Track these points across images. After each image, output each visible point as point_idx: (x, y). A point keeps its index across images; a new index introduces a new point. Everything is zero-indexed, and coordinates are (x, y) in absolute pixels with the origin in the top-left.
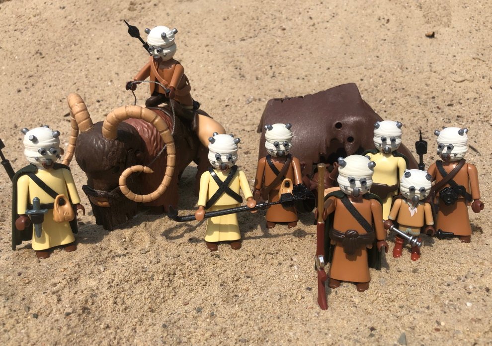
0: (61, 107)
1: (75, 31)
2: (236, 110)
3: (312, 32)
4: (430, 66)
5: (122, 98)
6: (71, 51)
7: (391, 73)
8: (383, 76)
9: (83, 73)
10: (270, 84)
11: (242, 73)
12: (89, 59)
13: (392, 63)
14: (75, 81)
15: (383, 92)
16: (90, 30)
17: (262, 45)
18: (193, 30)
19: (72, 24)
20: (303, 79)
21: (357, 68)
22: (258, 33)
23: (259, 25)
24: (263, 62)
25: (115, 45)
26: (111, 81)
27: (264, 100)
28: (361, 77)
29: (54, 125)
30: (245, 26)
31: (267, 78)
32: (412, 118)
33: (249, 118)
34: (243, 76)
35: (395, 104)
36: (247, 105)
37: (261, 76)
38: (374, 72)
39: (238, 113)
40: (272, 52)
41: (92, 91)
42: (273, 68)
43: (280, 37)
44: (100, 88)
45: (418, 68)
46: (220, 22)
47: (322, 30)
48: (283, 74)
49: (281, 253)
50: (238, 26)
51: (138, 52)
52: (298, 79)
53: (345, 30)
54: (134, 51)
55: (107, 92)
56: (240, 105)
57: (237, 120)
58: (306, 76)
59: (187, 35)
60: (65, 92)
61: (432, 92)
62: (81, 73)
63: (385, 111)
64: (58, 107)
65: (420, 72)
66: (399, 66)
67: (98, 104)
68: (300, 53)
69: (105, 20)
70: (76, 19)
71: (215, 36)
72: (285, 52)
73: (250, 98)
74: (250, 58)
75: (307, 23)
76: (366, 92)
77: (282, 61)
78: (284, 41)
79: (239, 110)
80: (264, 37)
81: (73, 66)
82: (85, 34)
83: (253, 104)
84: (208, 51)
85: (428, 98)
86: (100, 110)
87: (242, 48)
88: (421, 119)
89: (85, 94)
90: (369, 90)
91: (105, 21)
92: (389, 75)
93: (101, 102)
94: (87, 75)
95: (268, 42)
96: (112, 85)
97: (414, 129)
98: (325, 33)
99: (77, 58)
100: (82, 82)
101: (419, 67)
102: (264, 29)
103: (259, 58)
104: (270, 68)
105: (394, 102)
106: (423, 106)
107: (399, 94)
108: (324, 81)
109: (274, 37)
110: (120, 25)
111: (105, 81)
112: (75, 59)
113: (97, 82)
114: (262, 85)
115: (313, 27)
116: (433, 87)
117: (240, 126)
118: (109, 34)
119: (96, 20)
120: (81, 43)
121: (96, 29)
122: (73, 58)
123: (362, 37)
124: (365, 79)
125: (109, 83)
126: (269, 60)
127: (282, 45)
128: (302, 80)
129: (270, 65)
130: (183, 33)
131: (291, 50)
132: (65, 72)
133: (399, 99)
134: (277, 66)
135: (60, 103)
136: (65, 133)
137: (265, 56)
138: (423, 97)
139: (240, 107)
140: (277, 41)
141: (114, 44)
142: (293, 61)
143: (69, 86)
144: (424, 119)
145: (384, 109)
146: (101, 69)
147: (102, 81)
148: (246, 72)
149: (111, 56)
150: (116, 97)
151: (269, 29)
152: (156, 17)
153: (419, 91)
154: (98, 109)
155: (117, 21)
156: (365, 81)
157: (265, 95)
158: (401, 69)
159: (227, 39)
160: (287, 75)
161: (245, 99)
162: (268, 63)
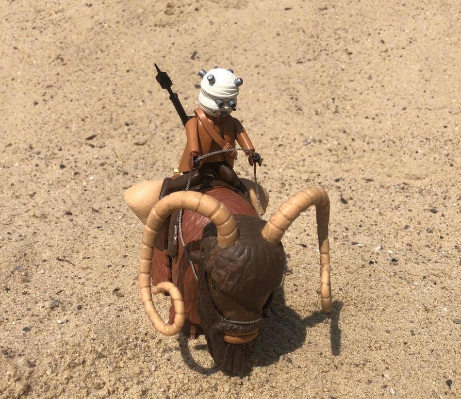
0: (84, 128)
1: (102, 35)
2: (291, 152)
3: (385, 59)
5: (155, 124)
6: (97, 59)
9: (110, 88)
10: (333, 122)
11: (298, 105)
12: (117, 71)
14: (101, 96)
16: (120, 35)
17: (324, 72)
18: (241, 45)
19: (100, 26)
21: (440, 111)
22: (318, 55)
23: (320, 45)
24: (324, 92)
25: (148, 56)
26: (143, 101)
27: (326, 142)
28: (445, 123)
29: (75, 150)
30: (302, 45)
31: (329, 114)
33: (307, 163)
34: (300, 109)
36: (305, 147)
37: (321, 111)
39: (293, 156)
40: (335, 81)
41: (120, 111)
42: (335, 101)
43: (345, 62)
44: (130, 109)
46: (274, 38)
47: (396, 58)
48: (348, 110)
49: (368, 364)
50: (294, 44)
51: (174, 68)
52: (367, 118)
53: (425, 60)
54: (170, 66)
55: (137, 115)
56: (296, 146)
57: (293, 164)
58: (377, 116)
59: (233, 50)
60: (88, 109)
62: (108, 87)
64: (80, 127)
67: (126, 128)
68: (370, 85)
69: (136, 24)
70: (104, 20)
71: (266, 55)
72: (351, 83)
73: (309, 138)
74: (308, 86)
75: (378, 48)
76: (450, 143)
77: (347, 93)
78: (350, 68)
79: (295, 152)
80: (326, 61)
81: (98, 78)
82: (114, 40)
83: (312, 146)
84: (258, 74)
86: (129, 136)
87: (298, 73)
89: (111, 114)
90: (454, 141)
91: (138, 25)
93: (130, 125)
94: (114, 90)
95: (330, 68)
96: (144, 105)
98: (401, 63)
99: (103, 69)
100: (108, 99)
102: (325, 50)
103: (319, 87)
104: (332, 101)
108: (399, 124)
109: (338, 62)
110: (155, 31)
111: (136, 100)
112: (101, 70)
113: (126, 100)
115: (385, 54)
118: (141, 41)
119: (127, 23)
120: (109, 50)
121: (126, 34)
122: (99, 67)
123: (445, 71)
124: (449, 125)
125: (141, 104)
126: (331, 90)
127: (348, 72)
128: (371, 120)
130: (228, 48)
131: (358, 80)
132: (90, 84)
134: (341, 99)
135: (83, 122)
136: (89, 162)
137: (327, 85)
139: (296, 148)
140: (341, 68)
141: (147, 54)
142: (361, 94)
143: (93, 102)
146: (131, 84)
147: (132, 100)
148: (303, 104)
149: (143, 69)
150: (149, 121)
151: (331, 51)
152: (197, 25)
154: (126, 134)
155: (151, 26)
156: (449, 129)
157: (327, 135)
159: (281, 60)
160: (352, 111)
161: (302, 139)
162: (330, 94)
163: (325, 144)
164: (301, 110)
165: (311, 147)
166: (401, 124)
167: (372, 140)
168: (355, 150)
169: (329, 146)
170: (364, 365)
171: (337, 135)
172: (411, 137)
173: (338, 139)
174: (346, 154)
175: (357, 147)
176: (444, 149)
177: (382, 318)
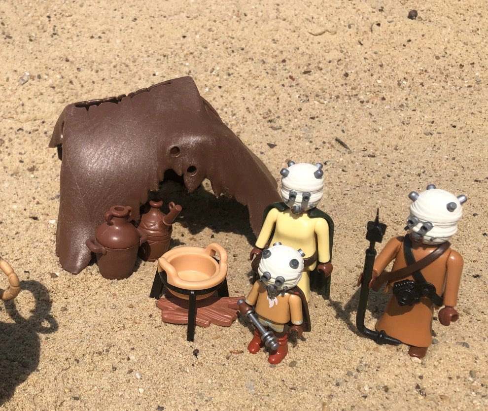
4: (277, 10)
7: (225, 23)
8: (214, 28)
20: (100, 37)
32: (257, 97)
35: (232, 74)
61: (282, 52)
63: (220, 87)
65: (264, 21)
66: (234, 11)
85: (277, 62)
88: (270, 97)
97: (260, 114)
105: (231, 71)
106: (272, 77)
114: (40, 51)
116: (282, 45)
117: (16, 123)
129: (48, 14)
133: (237, 66)
144: (273, 98)
145: (218, 84)
153: (264, 51)
158: (238, 16)
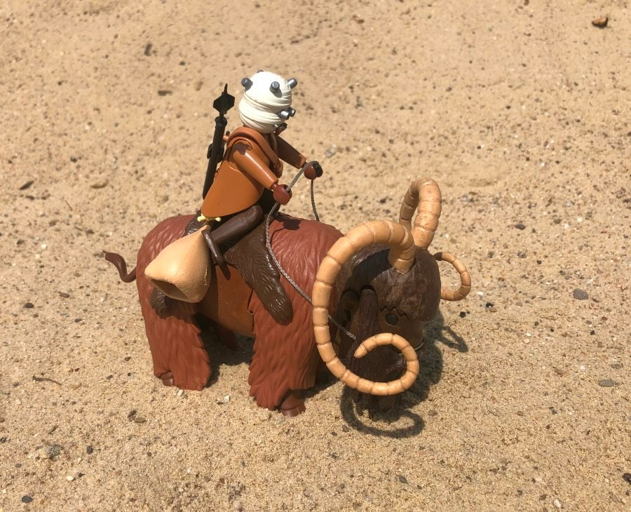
0: (13, 173)
1: (14, 36)
3: (408, 24)
5: (114, 154)
6: (12, 71)
9: (39, 110)
10: (358, 121)
11: (306, 102)
12: (44, 85)
13: (550, 76)
14: (29, 125)
15: (547, 128)
16: (39, 33)
17: (331, 51)
18: (209, 27)
19: (7, 24)
21: (497, 86)
22: (317, 29)
23: (317, 14)
24: (337, 80)
25: (84, 58)
26: (90, 124)
27: (356, 149)
28: (506, 102)
29: (7, 207)
30: (293, 17)
31: (349, 110)
33: (336, 183)
34: (310, 108)
36: (328, 160)
37: (339, 106)
38: (526, 94)
40: (349, 63)
41: (60, 142)
42: (354, 90)
43: (356, 34)
44: (74, 136)
45: (594, 83)
46: (252, 11)
47: (424, 21)
48: (374, 100)
50: (282, 17)
51: (125, 70)
52: (402, 108)
53: (462, 19)
54: (118, 68)
55: (85, 144)
58: (415, 103)
59: (201, 36)
60: (14, 145)
62: (36, 109)
64: (7, 173)
67: (73, 165)
68: (396, 62)
69: (58, 14)
70: (12, 15)
71: (247, 37)
72: (370, 62)
73: (331, 147)
74: (315, 74)
75: (396, 9)
76: (519, 128)
77: (368, 77)
78: (365, 41)
80: (331, 36)
81: (19, 99)
82: (31, 41)
83: (338, 157)
84: (243, 65)
86: (80, 176)
87: (297, 57)
89: (48, 148)
91: (61, 15)
92: (551, 97)
93: (78, 160)
94: (46, 113)
95: (339, 44)
96: (92, 129)
98: (431, 26)
99: (24, 84)
100: (39, 126)
101: (595, 81)
102: (326, 20)
103: (328, 73)
104: (350, 90)
107: (573, 131)
109: (347, 35)
110: (86, 21)
111: (79, 123)
112: (20, 86)
113: (65, 125)
115: (408, 16)
118: (70, 38)
119: (45, 15)
120: (26, 57)
121: (47, 30)
122: (18, 83)
123: (490, 30)
124: (512, 105)
125: (87, 128)
126: (345, 76)
127: (363, 48)
128: (409, 111)
130: (194, 34)
131: (379, 57)
132: (9, 109)
135: (10, 165)
136: (33, 223)
137: (339, 70)
138: (614, 135)
140: (353, 43)
141: (82, 56)
142: (387, 76)
143: (18, 134)
146: (68, 101)
147: (73, 124)
148: (312, 100)
149: (81, 78)
150: (103, 151)
151: (334, 21)
152: (144, 6)
154: (75, 174)
155: (79, 15)
156: (513, 110)
159: (269, 41)
160: (381, 102)
161: (323, 149)
162: (345, 81)
163: (355, 152)
164: (312, 109)
165: (337, 160)
166: (449, 111)
167: (416, 139)
168: (397, 155)
169: (360, 154)
170: (504, 469)
171: (368, 137)
172: (466, 128)
173: (371, 143)
174: (385, 162)
175: (398, 150)
176: (514, 138)
177: (506, 395)
